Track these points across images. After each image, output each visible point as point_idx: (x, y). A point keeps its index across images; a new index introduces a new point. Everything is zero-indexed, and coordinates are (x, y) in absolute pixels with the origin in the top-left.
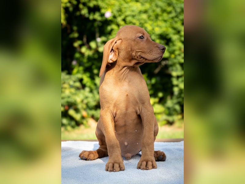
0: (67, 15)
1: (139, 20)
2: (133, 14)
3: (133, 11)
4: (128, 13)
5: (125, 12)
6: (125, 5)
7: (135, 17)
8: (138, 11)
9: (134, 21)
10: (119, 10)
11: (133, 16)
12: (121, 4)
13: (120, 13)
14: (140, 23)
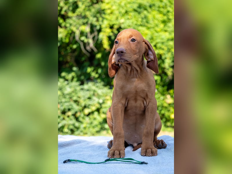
0: (110, 42)
1: (167, 46)
2: (163, 41)
3: (162, 39)
4: (158, 40)
5: (156, 40)
6: (156, 34)
7: (164, 44)
8: (166, 39)
9: (163, 47)
10: (151, 38)
11: (163, 43)
12: (153, 34)
13: (152, 40)
14: (168, 49)
